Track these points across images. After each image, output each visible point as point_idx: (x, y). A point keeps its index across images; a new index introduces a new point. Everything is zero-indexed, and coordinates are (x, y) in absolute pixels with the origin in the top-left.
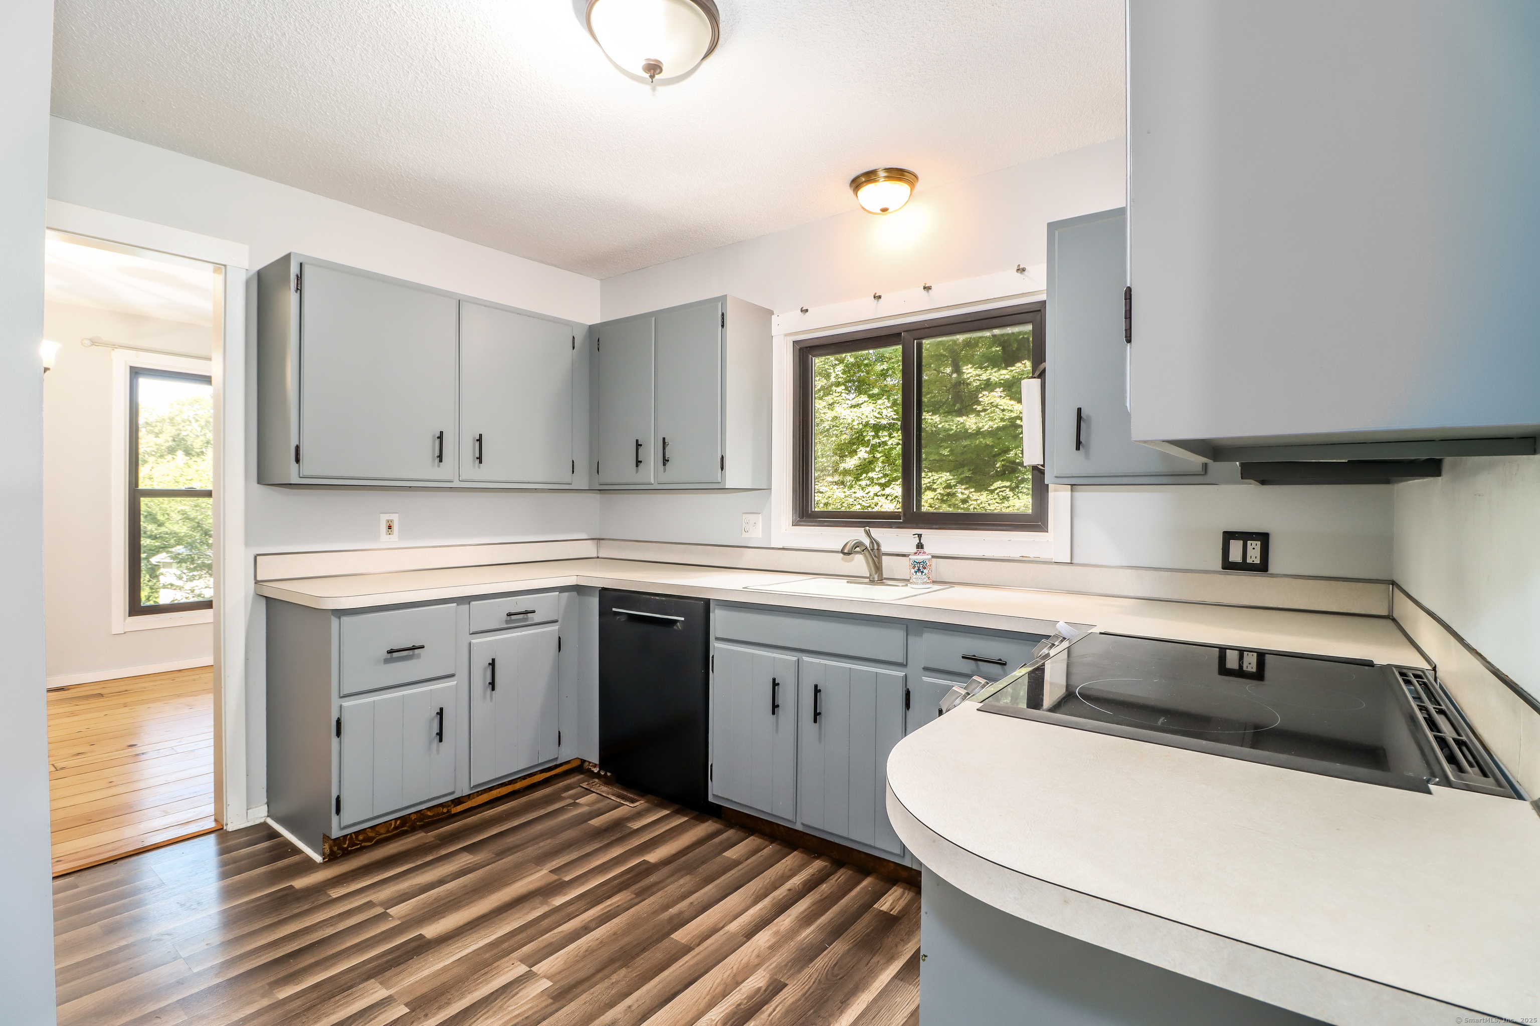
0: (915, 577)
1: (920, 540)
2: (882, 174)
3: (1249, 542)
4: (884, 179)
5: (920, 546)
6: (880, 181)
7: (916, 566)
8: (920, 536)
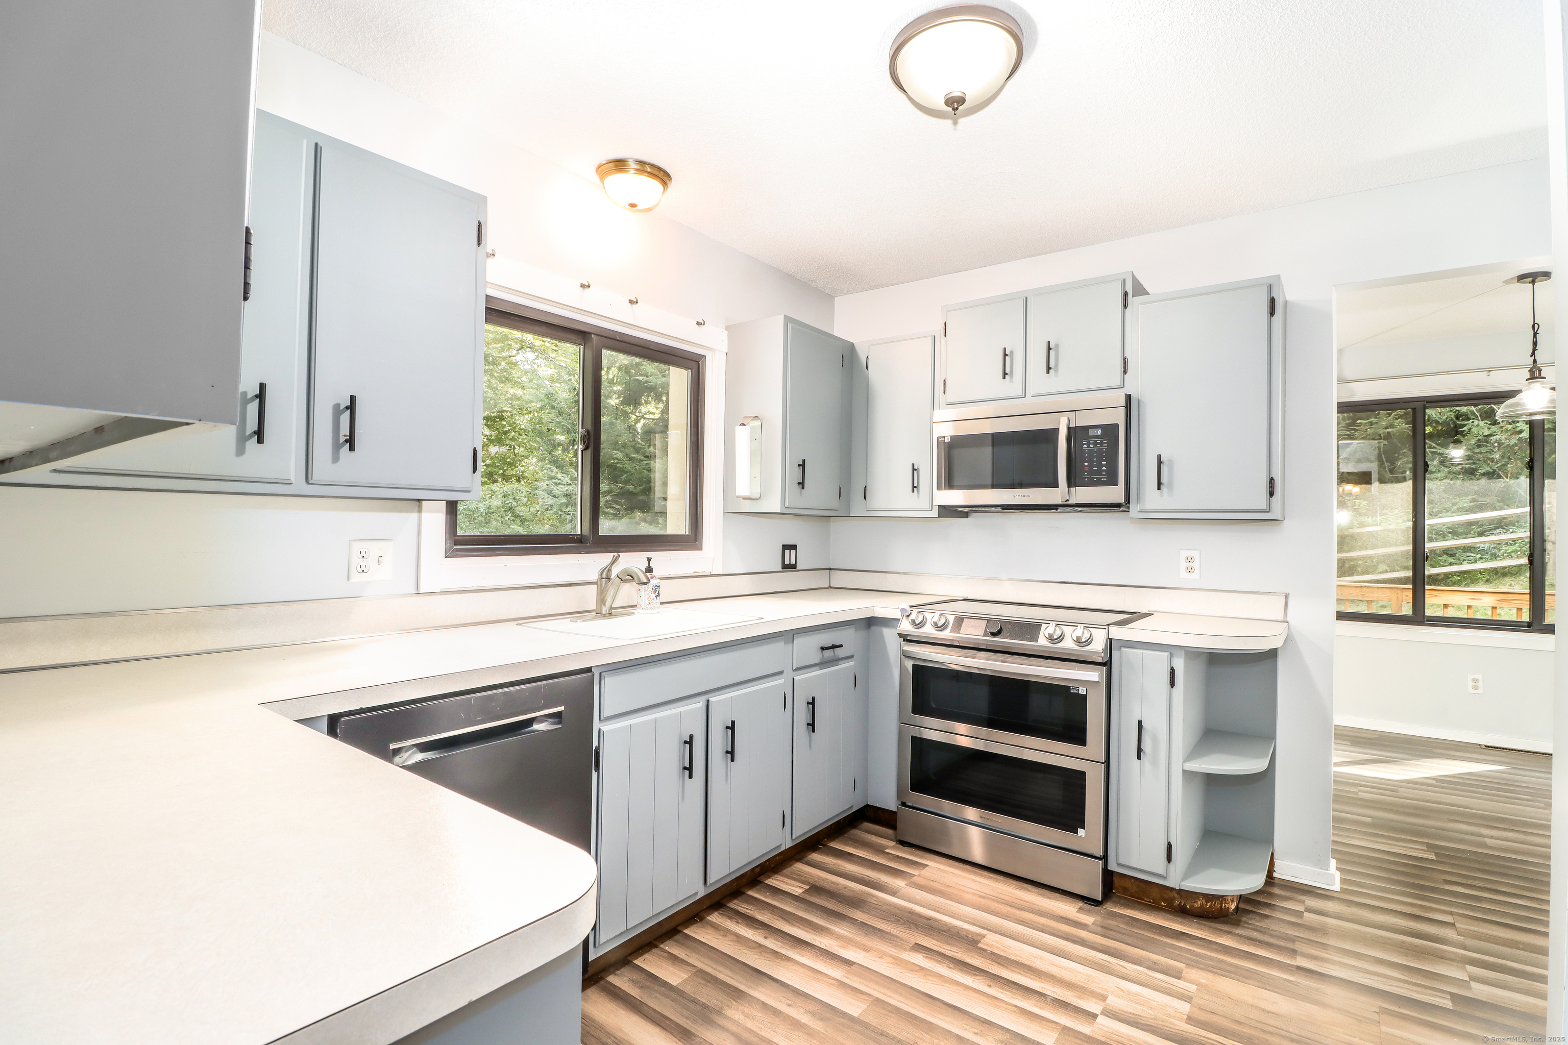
0: (656, 601)
1: (649, 563)
2: (633, 165)
3: (791, 551)
4: (634, 172)
5: (649, 570)
6: (630, 172)
7: (657, 590)
8: (649, 560)
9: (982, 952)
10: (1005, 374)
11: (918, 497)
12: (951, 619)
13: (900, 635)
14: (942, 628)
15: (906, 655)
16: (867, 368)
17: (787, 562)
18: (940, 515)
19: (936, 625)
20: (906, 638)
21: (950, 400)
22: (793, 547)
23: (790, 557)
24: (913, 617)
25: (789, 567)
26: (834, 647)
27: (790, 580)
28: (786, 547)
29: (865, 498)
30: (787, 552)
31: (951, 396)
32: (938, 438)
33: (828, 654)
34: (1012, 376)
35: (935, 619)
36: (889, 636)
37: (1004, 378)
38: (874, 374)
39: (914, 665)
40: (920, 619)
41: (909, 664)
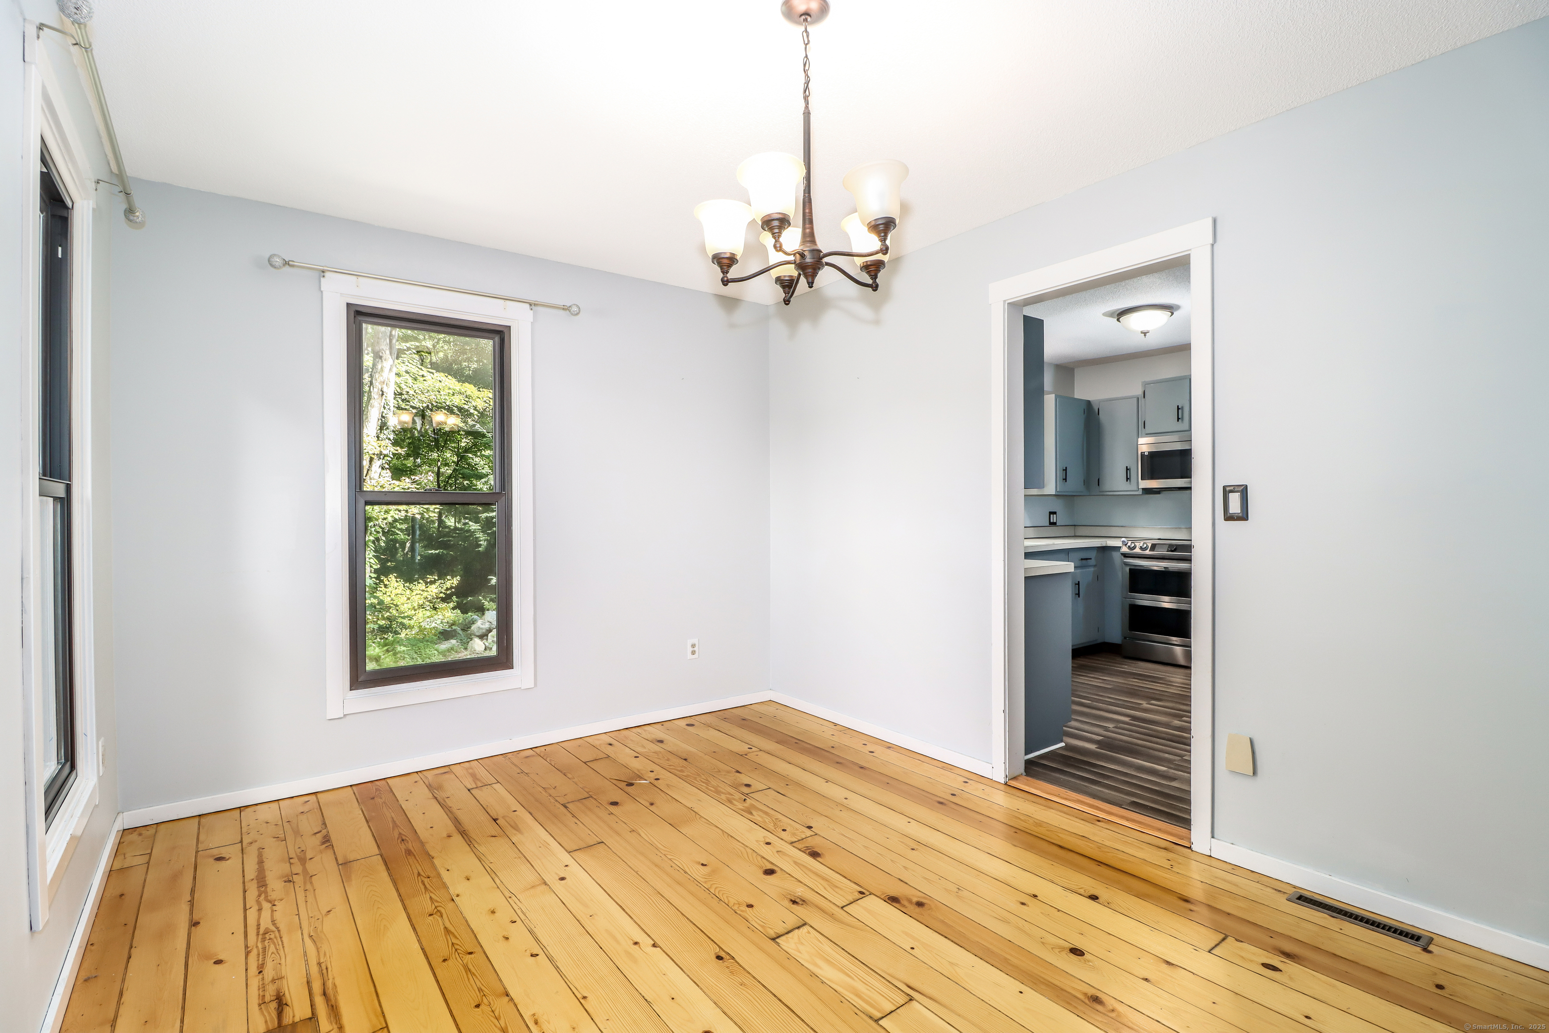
3: (1054, 515)
9: (1165, 681)
10: (1178, 419)
11: (1130, 484)
12: (1150, 545)
13: (1122, 554)
14: (1145, 549)
15: (1126, 564)
16: (1098, 414)
17: (1052, 521)
18: (1143, 493)
19: (1141, 548)
20: (1125, 555)
21: (1147, 432)
22: (1055, 513)
23: (1054, 518)
24: (1129, 544)
25: (1053, 524)
26: (1087, 559)
27: (1053, 531)
28: (1051, 513)
29: (1099, 485)
30: (1052, 516)
31: (1148, 430)
32: (1141, 453)
33: (1084, 562)
34: (1182, 420)
35: (1141, 545)
36: (1116, 556)
37: (1178, 421)
38: (1102, 417)
39: (1130, 569)
40: (1133, 545)
41: (1127, 569)
